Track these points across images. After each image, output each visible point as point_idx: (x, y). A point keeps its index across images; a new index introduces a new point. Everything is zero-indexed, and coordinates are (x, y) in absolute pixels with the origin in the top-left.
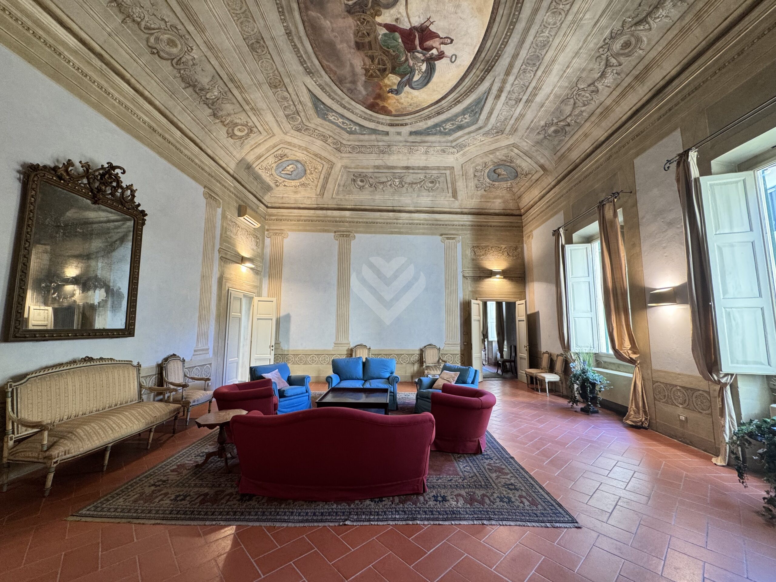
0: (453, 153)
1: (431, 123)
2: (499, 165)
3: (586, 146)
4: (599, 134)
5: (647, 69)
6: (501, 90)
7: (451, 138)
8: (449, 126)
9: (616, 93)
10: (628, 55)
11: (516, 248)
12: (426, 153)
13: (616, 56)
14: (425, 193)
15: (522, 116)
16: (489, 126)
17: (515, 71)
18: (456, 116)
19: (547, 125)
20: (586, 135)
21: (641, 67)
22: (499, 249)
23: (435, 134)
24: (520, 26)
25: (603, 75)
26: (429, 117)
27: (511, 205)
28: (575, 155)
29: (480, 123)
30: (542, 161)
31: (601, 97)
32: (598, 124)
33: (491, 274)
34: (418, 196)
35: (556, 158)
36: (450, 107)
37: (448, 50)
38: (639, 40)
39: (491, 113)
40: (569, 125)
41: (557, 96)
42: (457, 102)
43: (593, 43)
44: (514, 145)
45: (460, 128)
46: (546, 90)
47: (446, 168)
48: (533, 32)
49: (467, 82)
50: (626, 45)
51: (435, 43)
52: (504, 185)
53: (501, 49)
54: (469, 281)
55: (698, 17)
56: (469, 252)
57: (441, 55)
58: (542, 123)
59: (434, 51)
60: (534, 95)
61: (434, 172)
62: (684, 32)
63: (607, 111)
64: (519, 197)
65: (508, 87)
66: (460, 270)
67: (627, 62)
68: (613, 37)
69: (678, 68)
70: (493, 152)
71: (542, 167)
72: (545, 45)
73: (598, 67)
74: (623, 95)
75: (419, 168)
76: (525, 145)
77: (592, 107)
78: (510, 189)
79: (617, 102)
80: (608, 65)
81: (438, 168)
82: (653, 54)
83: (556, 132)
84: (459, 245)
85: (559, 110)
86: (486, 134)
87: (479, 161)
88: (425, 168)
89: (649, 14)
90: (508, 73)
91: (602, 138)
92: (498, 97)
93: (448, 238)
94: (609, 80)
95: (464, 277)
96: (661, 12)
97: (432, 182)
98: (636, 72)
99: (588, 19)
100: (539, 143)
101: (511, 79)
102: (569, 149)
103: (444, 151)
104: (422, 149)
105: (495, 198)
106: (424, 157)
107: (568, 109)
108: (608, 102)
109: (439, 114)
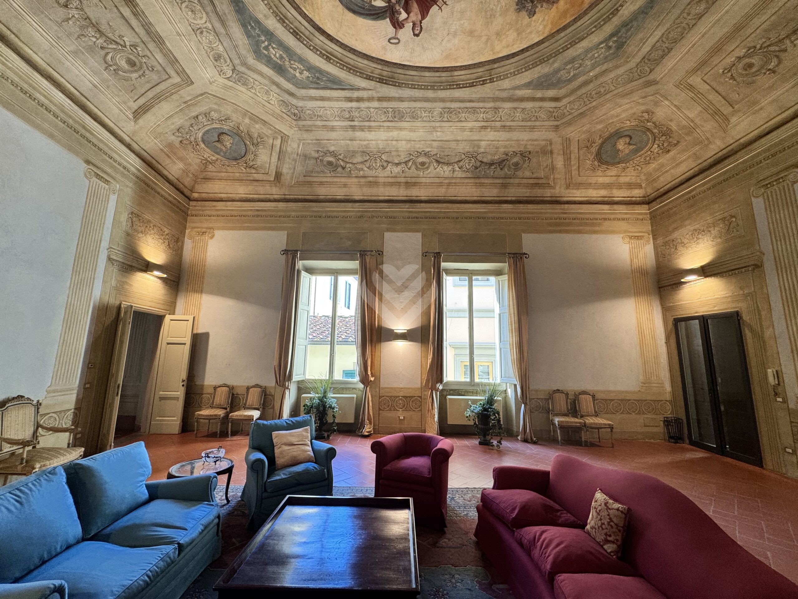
0: (221, 72)
1: (272, 23)
2: (236, 133)
3: (339, 193)
4: (357, 193)
5: (415, 184)
6: (359, 100)
7: (251, 60)
8: (275, 53)
9: (390, 180)
10: (417, 169)
11: (177, 241)
12: (198, 31)
13: (414, 163)
14: (95, 63)
15: (332, 129)
16: (300, 104)
17: (385, 104)
18: (301, 60)
19: (333, 154)
20: (345, 185)
21: (413, 180)
22: (161, 233)
23: (248, 35)
24: (430, 94)
25: (397, 164)
26: (282, 20)
27: (188, 181)
28: (323, 192)
29: (303, 92)
30: (285, 171)
31: (381, 173)
32: (361, 186)
33: (147, 267)
34: (75, 53)
35: (301, 179)
36: (315, 50)
37: (406, 32)
38: (428, 168)
39: (322, 99)
40: (344, 168)
41: (367, 146)
42: (328, 57)
43: (420, 146)
44: (284, 138)
45: (280, 69)
46: (369, 135)
47: (181, 73)
48: (426, 105)
49: (362, 63)
50: (423, 164)
51: (415, 14)
52: (208, 154)
53: (407, 86)
54: (114, 270)
55: (449, 184)
56: (124, 217)
57: (397, 25)
58: (332, 149)
59: (404, 15)
60: (362, 129)
61: (159, 57)
62: (440, 185)
63: (374, 184)
64: (207, 179)
65: (363, 105)
66: (105, 244)
67: (413, 172)
68: (426, 154)
69: (426, 198)
70: (255, 119)
71: (278, 176)
72: (414, 117)
73: (403, 158)
74: (392, 184)
75: (148, 27)
76: (293, 146)
77: (372, 173)
78: (206, 163)
79: (385, 184)
80: (406, 163)
81: (174, 61)
82: (424, 180)
83: (330, 163)
84: (113, 198)
85: (354, 153)
86: (284, 102)
87: (227, 110)
88: (159, 41)
89: (444, 163)
90: (380, 99)
91: (357, 198)
92: (350, 100)
93: (97, 175)
94: (396, 170)
95: (109, 259)
96: (445, 168)
97: (132, 63)
98: (409, 180)
99: (438, 135)
100: (306, 157)
101: (376, 104)
102: (321, 183)
103: (218, 58)
104: (202, 21)
105: (181, 159)
106: (183, 28)
107: (358, 159)
108: (381, 180)
109: (295, 34)
